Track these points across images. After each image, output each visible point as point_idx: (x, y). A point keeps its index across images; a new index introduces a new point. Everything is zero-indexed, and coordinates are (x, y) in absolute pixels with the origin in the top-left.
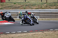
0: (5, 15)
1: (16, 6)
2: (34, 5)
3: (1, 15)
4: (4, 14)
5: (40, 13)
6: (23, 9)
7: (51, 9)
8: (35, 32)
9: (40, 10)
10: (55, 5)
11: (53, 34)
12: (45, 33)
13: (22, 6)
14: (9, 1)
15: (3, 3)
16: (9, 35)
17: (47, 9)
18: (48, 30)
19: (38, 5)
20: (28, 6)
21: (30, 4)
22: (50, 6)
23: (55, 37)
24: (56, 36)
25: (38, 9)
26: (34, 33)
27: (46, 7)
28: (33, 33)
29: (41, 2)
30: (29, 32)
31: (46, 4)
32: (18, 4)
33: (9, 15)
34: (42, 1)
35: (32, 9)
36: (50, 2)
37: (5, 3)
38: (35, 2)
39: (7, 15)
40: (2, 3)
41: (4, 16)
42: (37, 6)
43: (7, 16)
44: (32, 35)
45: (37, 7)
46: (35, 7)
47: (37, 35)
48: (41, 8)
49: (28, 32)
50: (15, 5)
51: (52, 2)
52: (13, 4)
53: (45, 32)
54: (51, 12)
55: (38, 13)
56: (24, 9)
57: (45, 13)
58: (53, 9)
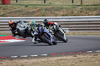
0: (18, 27)
1: (28, 11)
2: (59, 9)
3: (11, 27)
4: (15, 24)
5: (70, 23)
6: (40, 16)
7: (89, 15)
8: (61, 56)
9: (70, 18)
10: (96, 9)
11: (93, 59)
12: (79, 58)
13: (38, 11)
14: (17, 2)
15: (6, 5)
16: (16, 61)
17: (82, 15)
18: (84, 52)
19: (67, 9)
20: (50, 10)
21: (53, 7)
22: (88, 10)
23: (96, 64)
24: (97, 62)
25: (66, 15)
26: (60, 58)
27: (81, 13)
28: (58, 58)
29: (72, 4)
30: (51, 56)
31: (80, 7)
32: (32, 7)
33: (24, 27)
34: (73, 2)
35: (56, 15)
36: (87, 4)
37: (9, 6)
38: (61, 4)
39: (21, 27)
40: (4, 6)
41: (16, 29)
42: (65, 10)
43: (21, 29)
44: (57, 61)
45: (65, 13)
46: (61, 13)
47: (64, 61)
48: (72, 14)
49: (49, 55)
50: (27, 8)
51: (90, 4)
52: (23, 7)
53: (78, 56)
54: (89, 21)
55: (67, 23)
56: (43, 16)
57: (79, 23)
58: (92, 15)
